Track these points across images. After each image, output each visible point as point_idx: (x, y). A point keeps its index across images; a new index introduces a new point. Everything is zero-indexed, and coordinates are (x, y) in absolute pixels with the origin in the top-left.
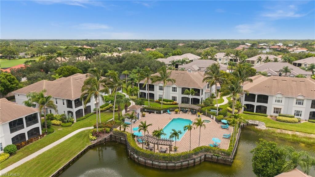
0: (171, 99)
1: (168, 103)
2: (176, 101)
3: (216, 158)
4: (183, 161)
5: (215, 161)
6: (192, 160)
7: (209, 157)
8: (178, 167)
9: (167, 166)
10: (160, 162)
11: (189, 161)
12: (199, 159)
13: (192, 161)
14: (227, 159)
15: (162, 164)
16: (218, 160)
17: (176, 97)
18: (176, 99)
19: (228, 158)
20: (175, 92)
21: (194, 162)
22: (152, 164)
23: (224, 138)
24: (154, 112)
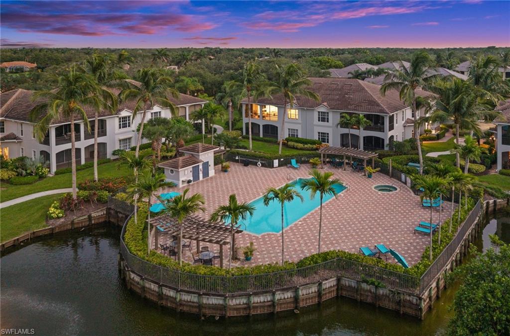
0: (316, 138)
1: (306, 146)
2: (328, 142)
3: (373, 290)
4: (256, 294)
5: (369, 300)
6: (287, 290)
7: (350, 287)
8: (237, 309)
9: (200, 306)
10: (181, 291)
11: (274, 294)
12: (314, 289)
13: (289, 295)
14: (408, 298)
15: (186, 297)
16: (376, 297)
17: (328, 134)
18: (328, 139)
19: (410, 295)
20: (325, 123)
21: (296, 299)
22: (161, 296)
23: (421, 233)
24: (256, 164)
